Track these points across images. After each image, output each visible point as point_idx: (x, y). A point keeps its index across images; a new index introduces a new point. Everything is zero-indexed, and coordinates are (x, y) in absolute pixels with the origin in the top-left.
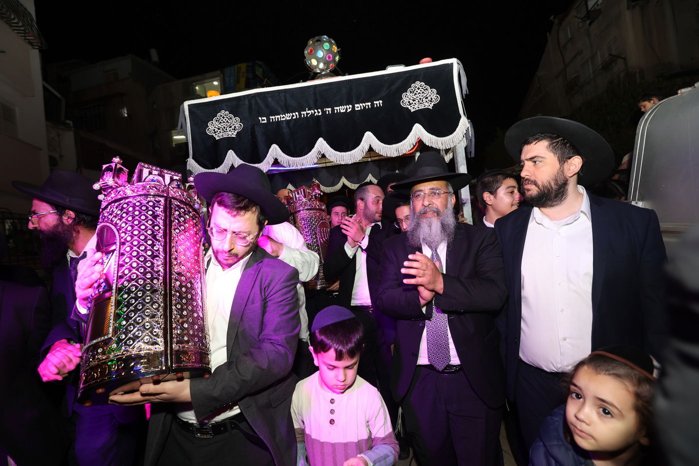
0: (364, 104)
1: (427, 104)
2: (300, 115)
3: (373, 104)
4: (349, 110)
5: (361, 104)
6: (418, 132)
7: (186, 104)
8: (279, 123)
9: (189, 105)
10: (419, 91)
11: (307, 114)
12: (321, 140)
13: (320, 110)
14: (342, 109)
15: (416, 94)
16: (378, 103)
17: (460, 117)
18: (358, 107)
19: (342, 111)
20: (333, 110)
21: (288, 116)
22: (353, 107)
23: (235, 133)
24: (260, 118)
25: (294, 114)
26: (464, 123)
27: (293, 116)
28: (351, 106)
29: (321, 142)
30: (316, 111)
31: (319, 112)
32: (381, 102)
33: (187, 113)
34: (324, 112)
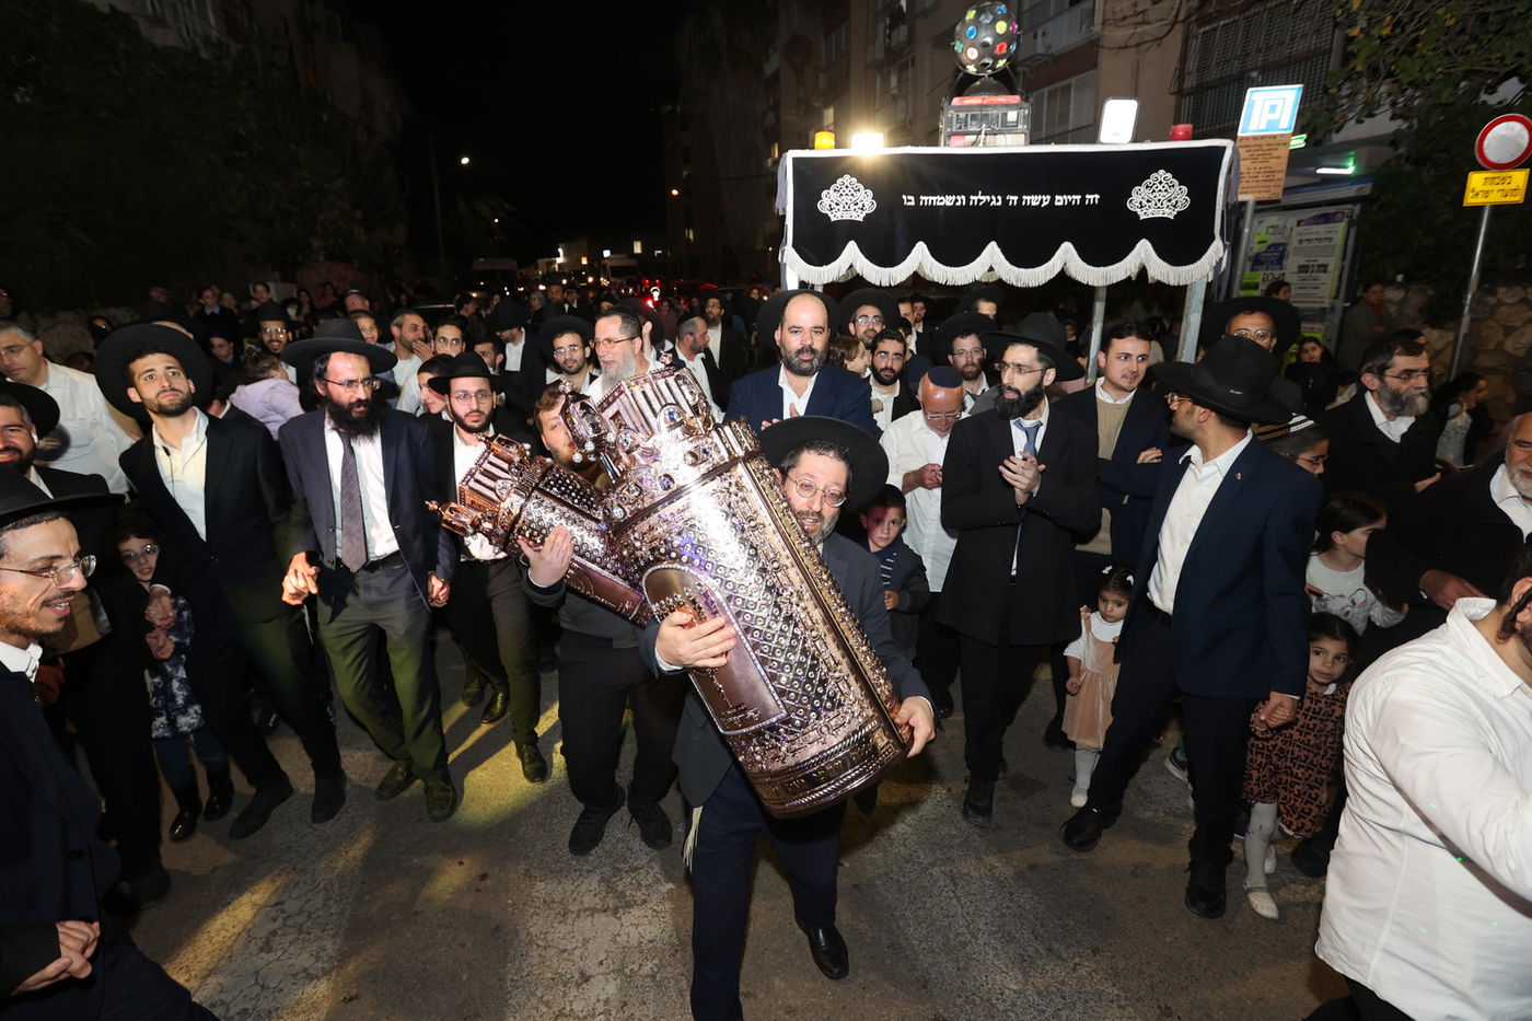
0: (1069, 197)
1: (1167, 210)
2: (968, 200)
3: (1083, 200)
4: (1045, 204)
5: (1065, 197)
6: (1144, 252)
7: (792, 154)
8: (933, 208)
9: (794, 159)
10: (1160, 187)
11: (979, 201)
12: (993, 245)
13: (999, 198)
14: (1033, 200)
15: (1154, 191)
16: (1093, 198)
17: (1213, 239)
18: (1060, 200)
19: (1034, 204)
20: (1020, 200)
21: (948, 201)
22: (1053, 200)
23: (864, 215)
24: (904, 197)
25: (958, 198)
26: (1217, 250)
27: (957, 201)
28: (1049, 197)
29: (993, 248)
30: (993, 197)
31: (997, 201)
32: (1097, 196)
33: (790, 170)
34: (1005, 202)
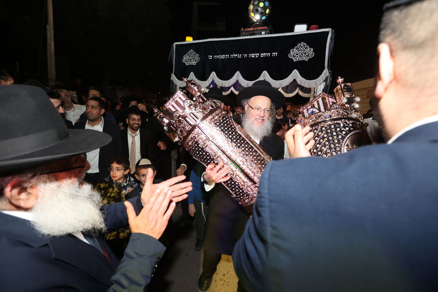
0: (266, 54)
1: (304, 58)
2: (230, 56)
3: (271, 54)
4: (257, 57)
5: (264, 54)
6: (295, 74)
7: (175, 44)
8: (218, 59)
9: (176, 45)
11: (234, 56)
13: (241, 55)
14: (253, 55)
16: (275, 54)
17: (324, 69)
18: (263, 55)
19: (253, 57)
20: (248, 56)
21: (223, 57)
22: (260, 55)
23: (195, 63)
24: (209, 56)
25: (227, 55)
26: (326, 73)
28: (258, 54)
29: (238, 73)
30: (239, 55)
32: (277, 53)
33: (174, 49)
34: (243, 56)
